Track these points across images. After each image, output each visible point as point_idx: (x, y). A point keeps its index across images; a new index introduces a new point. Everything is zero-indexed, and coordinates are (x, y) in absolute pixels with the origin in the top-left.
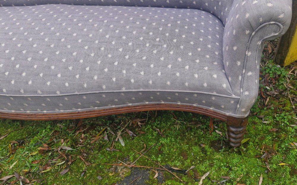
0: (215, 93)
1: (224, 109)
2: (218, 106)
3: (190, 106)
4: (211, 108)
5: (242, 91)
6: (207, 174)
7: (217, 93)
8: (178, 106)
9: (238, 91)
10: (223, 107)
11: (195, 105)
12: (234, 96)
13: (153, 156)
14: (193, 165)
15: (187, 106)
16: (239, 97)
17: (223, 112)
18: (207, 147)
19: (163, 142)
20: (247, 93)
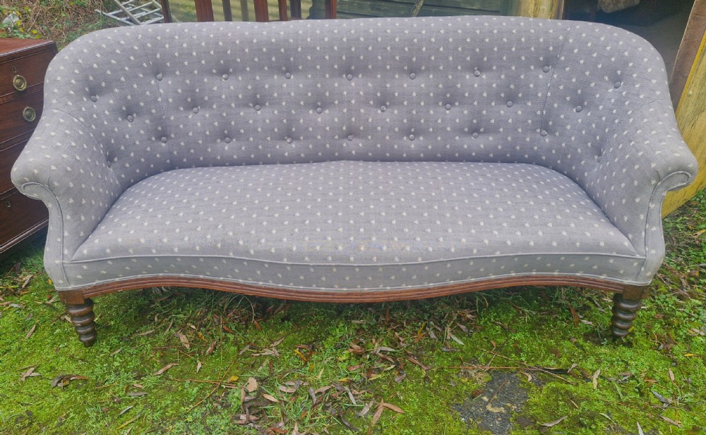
0: (614, 254)
1: (622, 276)
2: (615, 272)
3: (571, 277)
4: (602, 277)
5: (647, 249)
6: (598, 372)
7: (617, 253)
8: (553, 278)
9: (643, 250)
10: (622, 272)
11: (578, 274)
12: (638, 256)
13: (513, 355)
14: (573, 363)
15: (566, 277)
16: (645, 258)
17: (619, 280)
18: (581, 341)
19: (516, 338)
20: (653, 252)
